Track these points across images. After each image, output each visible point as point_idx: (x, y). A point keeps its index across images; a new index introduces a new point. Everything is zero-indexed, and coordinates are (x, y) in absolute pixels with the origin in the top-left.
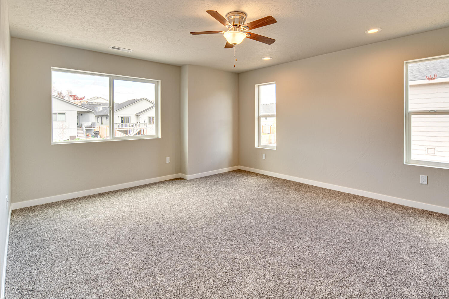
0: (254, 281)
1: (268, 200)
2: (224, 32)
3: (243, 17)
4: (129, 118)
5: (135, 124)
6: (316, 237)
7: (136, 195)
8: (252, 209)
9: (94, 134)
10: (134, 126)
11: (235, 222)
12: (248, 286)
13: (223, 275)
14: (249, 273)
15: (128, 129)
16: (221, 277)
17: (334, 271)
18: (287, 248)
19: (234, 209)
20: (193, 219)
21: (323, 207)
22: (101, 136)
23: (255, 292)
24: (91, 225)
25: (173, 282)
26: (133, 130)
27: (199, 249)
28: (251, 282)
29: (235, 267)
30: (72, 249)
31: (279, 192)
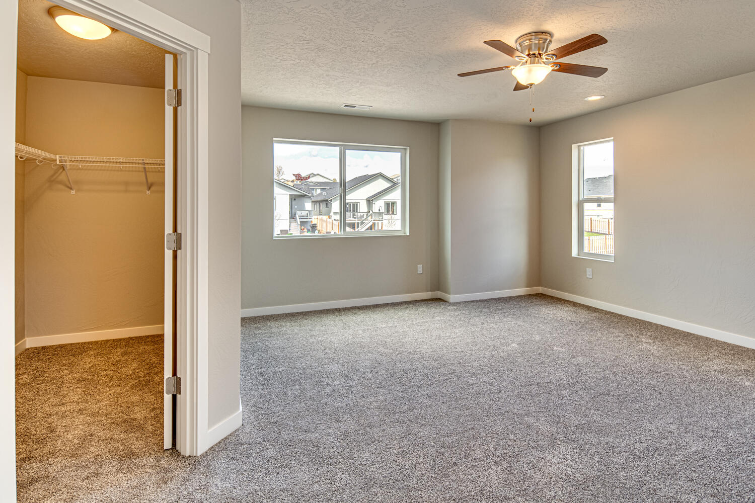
0: (562, 462)
1: (595, 348)
2: (512, 67)
3: (546, 40)
4: (357, 204)
5: (365, 214)
6: (689, 420)
7: (375, 316)
8: (563, 359)
9: (310, 229)
10: (365, 217)
11: (531, 374)
12: (551, 466)
13: (511, 443)
14: (554, 449)
15: (356, 221)
16: (507, 446)
17: (719, 478)
18: (628, 427)
19: (530, 354)
20: (460, 359)
21: (712, 373)
22: (319, 231)
23: (564, 477)
24: (323, 348)
25: (435, 436)
26: (362, 223)
27: (472, 402)
28: (556, 462)
29: (531, 437)
30: (304, 373)
31: (619, 338)
